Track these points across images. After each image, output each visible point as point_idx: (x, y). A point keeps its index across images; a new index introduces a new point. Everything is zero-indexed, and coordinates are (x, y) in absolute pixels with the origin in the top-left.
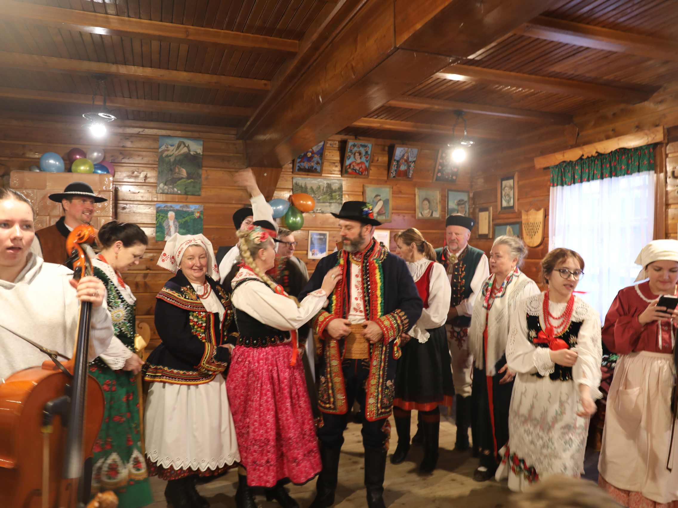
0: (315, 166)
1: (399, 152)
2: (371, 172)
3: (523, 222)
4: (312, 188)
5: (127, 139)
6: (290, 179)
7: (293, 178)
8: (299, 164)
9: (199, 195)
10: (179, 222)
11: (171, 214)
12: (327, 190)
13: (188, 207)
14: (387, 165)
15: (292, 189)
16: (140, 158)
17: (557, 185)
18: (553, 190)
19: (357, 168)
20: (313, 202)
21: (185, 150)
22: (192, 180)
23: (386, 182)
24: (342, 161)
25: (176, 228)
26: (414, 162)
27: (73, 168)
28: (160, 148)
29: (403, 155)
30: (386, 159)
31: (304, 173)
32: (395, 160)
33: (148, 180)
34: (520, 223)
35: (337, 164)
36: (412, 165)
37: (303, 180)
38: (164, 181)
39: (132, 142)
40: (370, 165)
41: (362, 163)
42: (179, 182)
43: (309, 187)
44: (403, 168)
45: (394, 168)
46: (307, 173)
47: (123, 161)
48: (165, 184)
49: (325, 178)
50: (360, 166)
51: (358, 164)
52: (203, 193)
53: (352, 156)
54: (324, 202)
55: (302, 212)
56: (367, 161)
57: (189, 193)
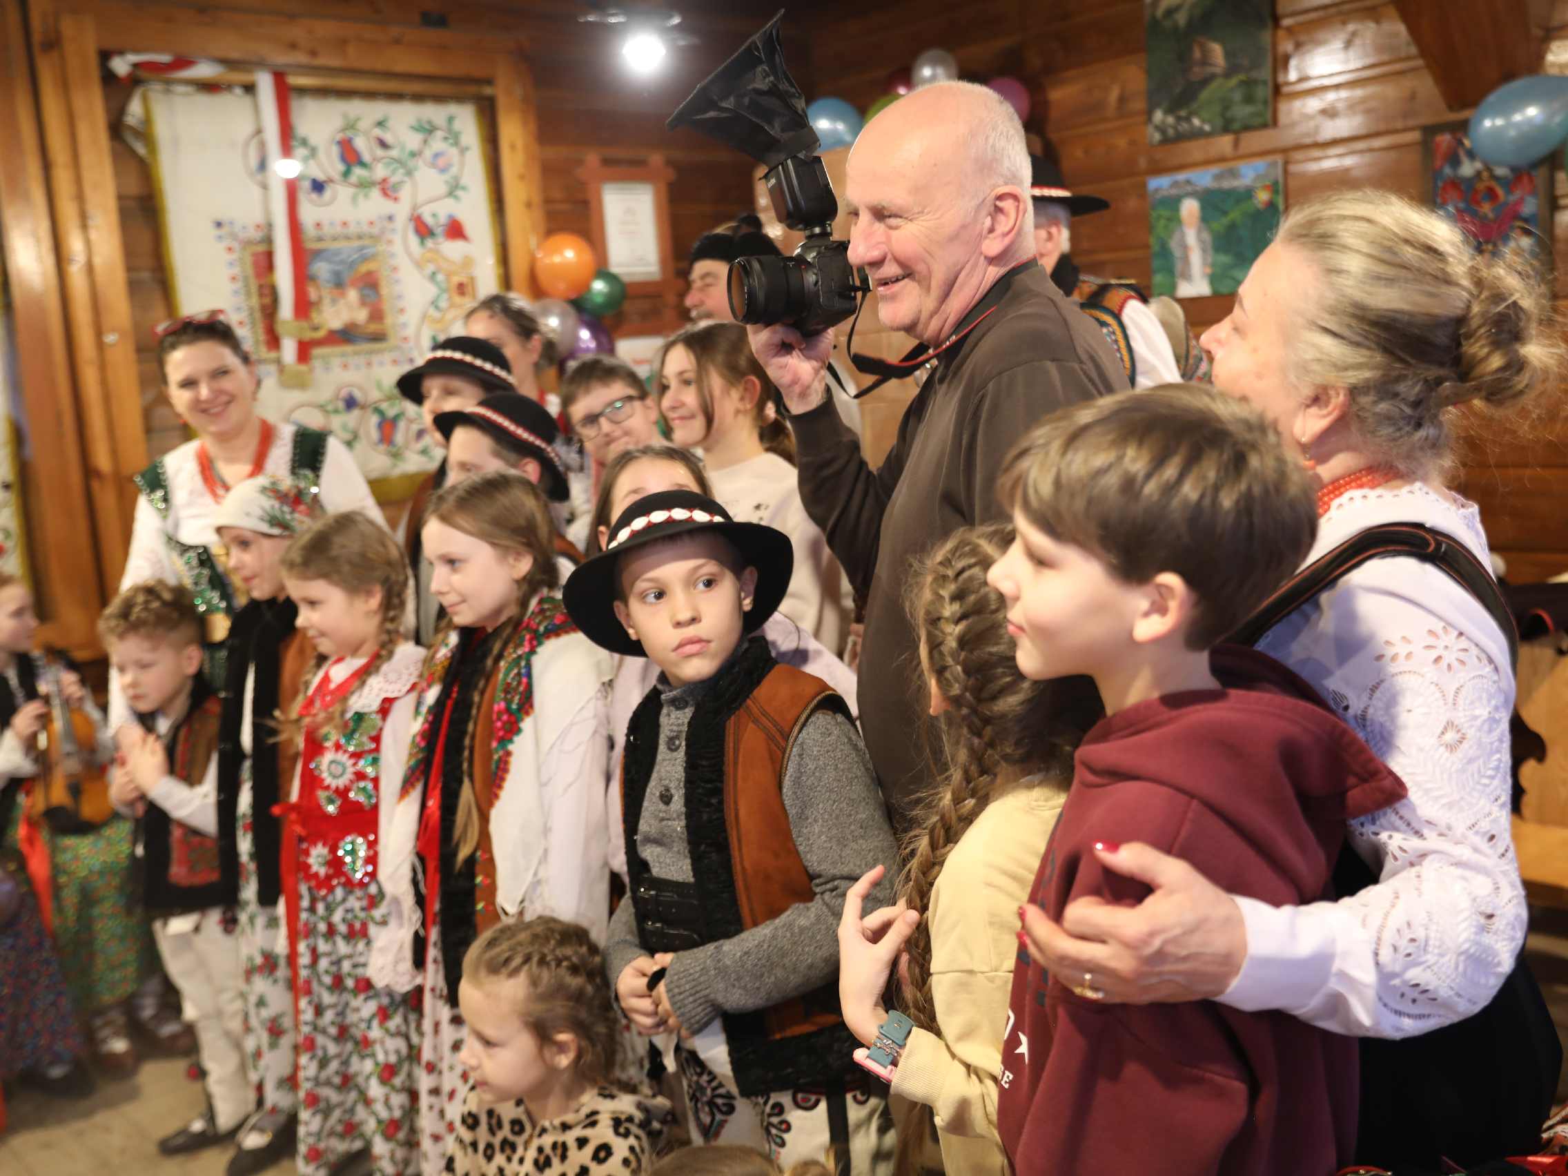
9: (1272, 125)
10: (1211, 231)
11: (1190, 208)
13: (1233, 174)
16: (1104, 41)
22: (1242, 77)
25: (1204, 251)
33: (1129, 106)
42: (1204, 94)
48: (1167, 110)
57: (1236, 126)
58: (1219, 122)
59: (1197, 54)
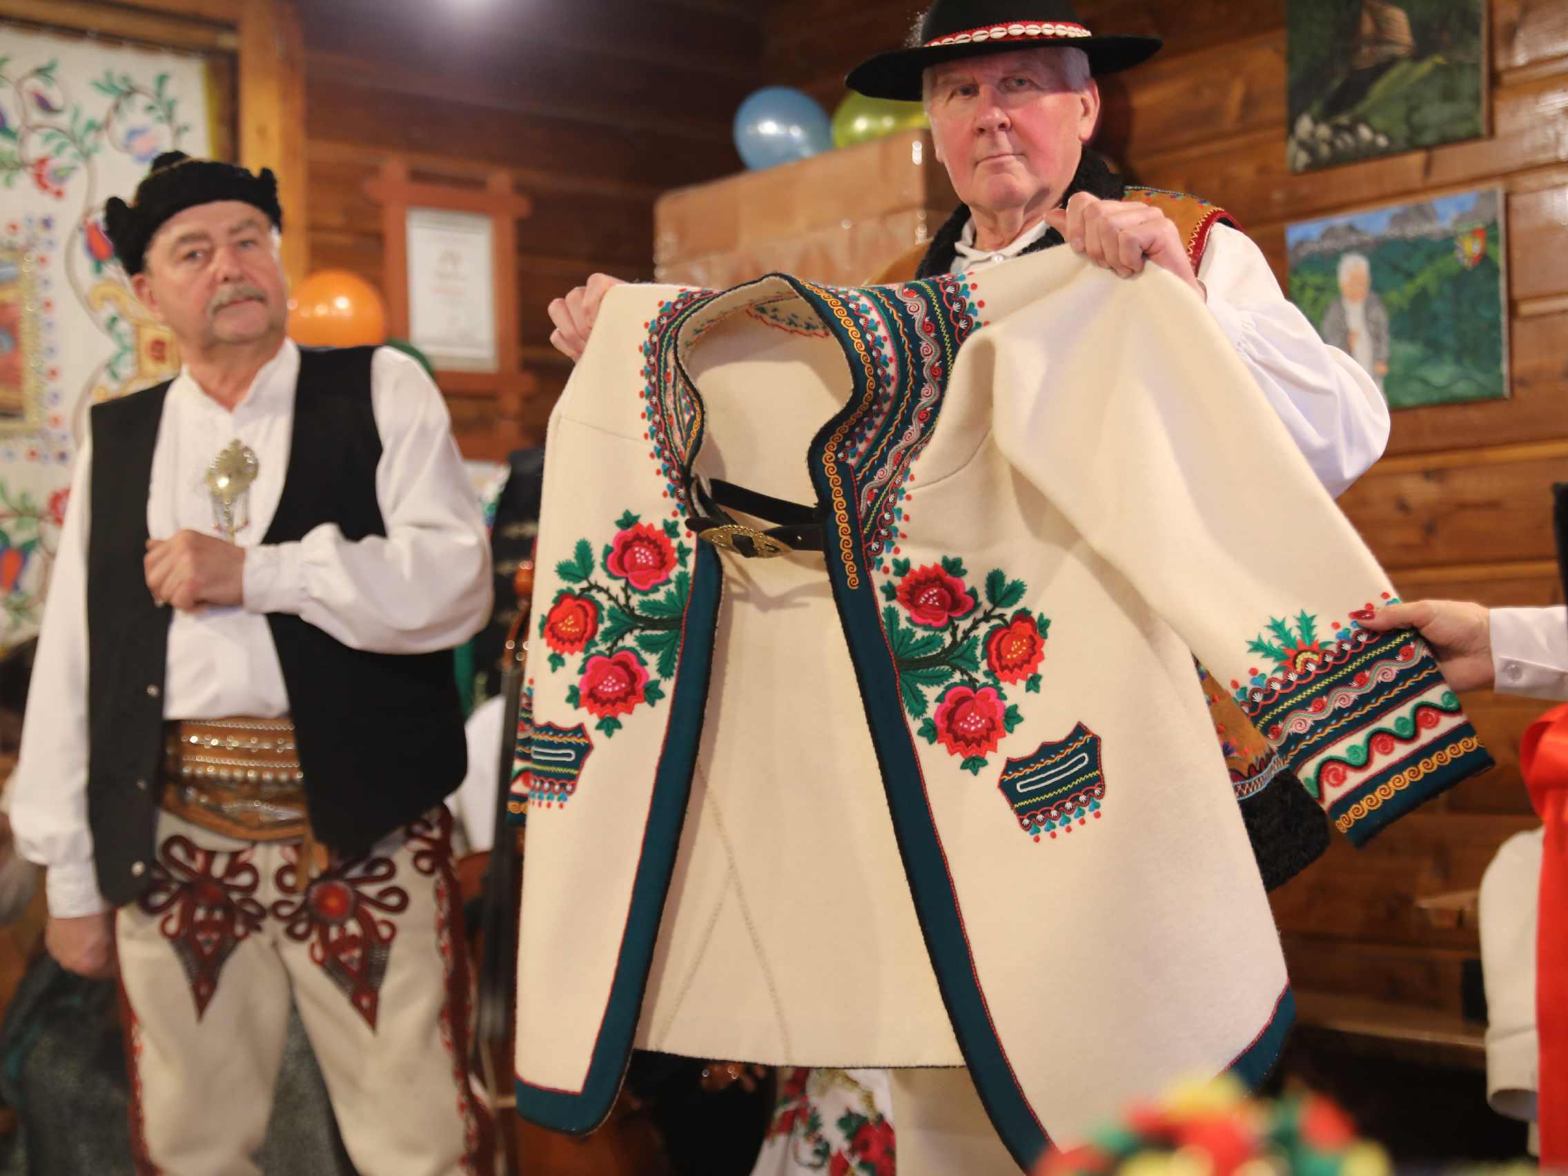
9: (1487, 136)
10: (1388, 306)
11: (1354, 269)
13: (1424, 214)
22: (1439, 60)
25: (1376, 337)
33: (1256, 115)
42: (1378, 89)
48: (1319, 117)
57: (1429, 137)
58: (1401, 131)
59: (1367, 27)
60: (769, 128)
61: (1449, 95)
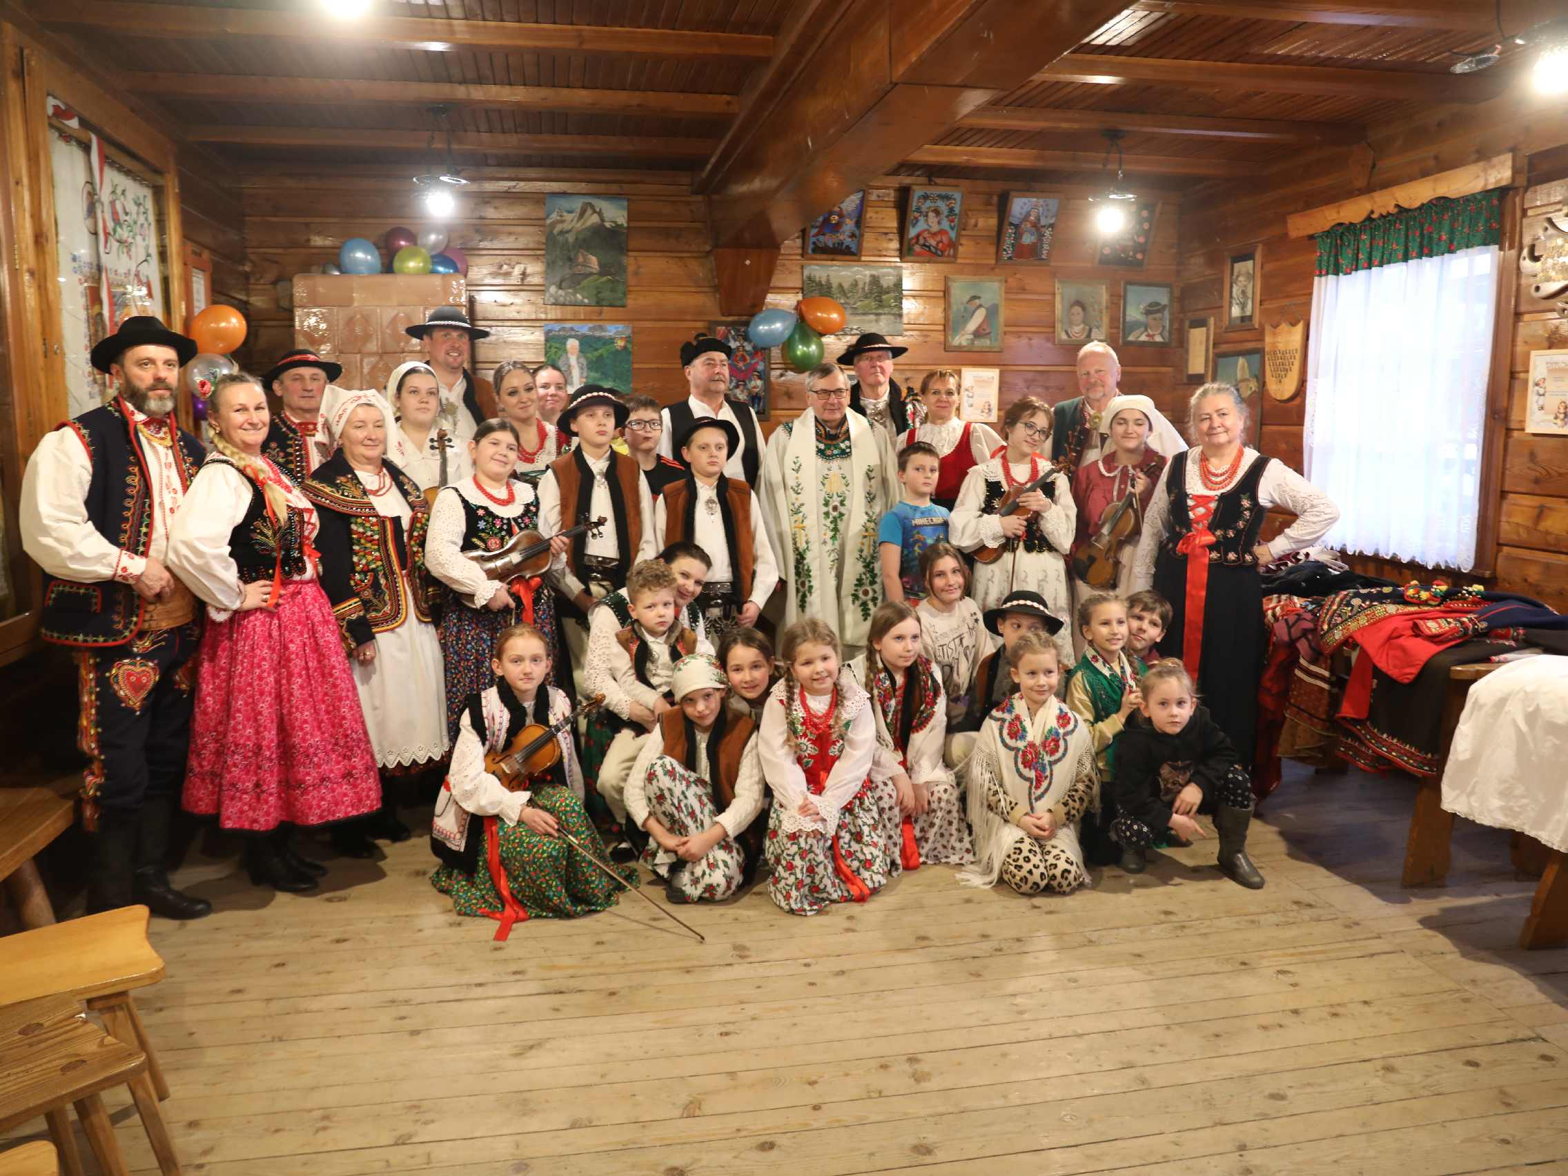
0: (848, 241)
1: (1020, 206)
2: (961, 249)
3: (1267, 349)
4: (840, 286)
5: (488, 202)
6: (798, 269)
7: (802, 267)
8: (814, 239)
9: (623, 306)
10: (587, 358)
11: (572, 344)
12: (871, 290)
13: (601, 328)
14: (994, 234)
15: (802, 289)
16: (512, 238)
17: (1327, 274)
18: (1320, 283)
19: (933, 242)
20: (841, 314)
21: (595, 219)
23: (993, 269)
24: (902, 231)
25: (582, 369)
26: (1052, 226)
27: (396, 264)
28: (548, 217)
29: (1028, 214)
30: (993, 222)
31: (824, 256)
32: (1011, 224)
33: (529, 280)
34: (1260, 352)
35: (891, 236)
36: (1048, 233)
37: (822, 270)
38: (557, 279)
39: (496, 208)
40: (958, 235)
41: (942, 232)
42: (585, 282)
43: (835, 285)
44: (1028, 239)
45: (1008, 241)
46: (831, 257)
47: (482, 245)
48: (560, 287)
49: (867, 264)
50: (939, 238)
51: (934, 235)
52: (631, 302)
53: (922, 219)
54: (864, 314)
55: (822, 335)
56: (952, 228)
57: (605, 303)
58: (593, 299)
59: (581, 259)
60: (360, 255)
61: (613, 290)
